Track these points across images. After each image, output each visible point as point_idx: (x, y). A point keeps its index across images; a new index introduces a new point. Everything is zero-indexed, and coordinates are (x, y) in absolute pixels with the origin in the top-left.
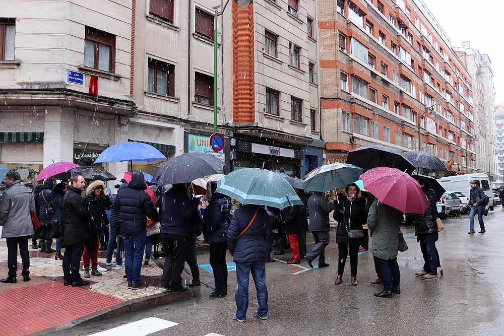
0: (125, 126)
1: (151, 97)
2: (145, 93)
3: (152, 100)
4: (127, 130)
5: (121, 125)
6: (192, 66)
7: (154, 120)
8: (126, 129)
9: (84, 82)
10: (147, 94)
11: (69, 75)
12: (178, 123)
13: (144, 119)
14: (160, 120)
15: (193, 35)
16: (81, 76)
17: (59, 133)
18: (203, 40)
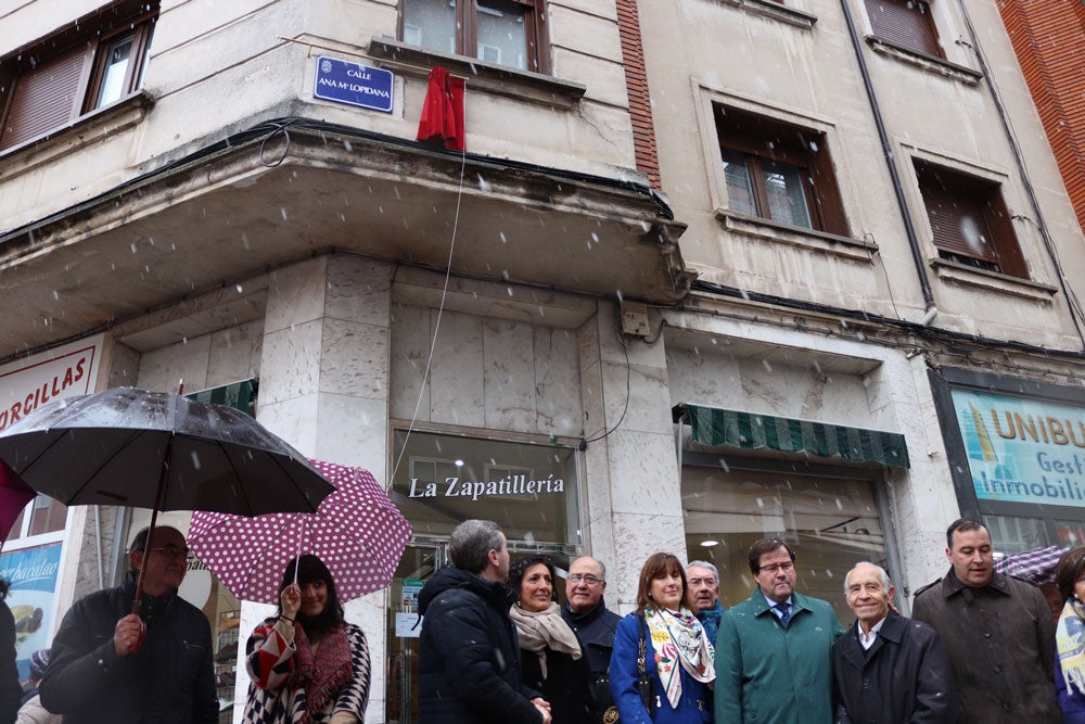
0: (651, 344)
1: (750, 236)
2: (721, 218)
3: (756, 249)
4: (664, 366)
5: (630, 340)
6: (895, 139)
7: (781, 326)
8: (655, 358)
9: (397, 104)
10: (730, 225)
11: (321, 74)
12: (892, 340)
13: (736, 319)
14: (810, 325)
15: (871, 41)
16: (381, 80)
17: (316, 368)
18: (912, 59)
